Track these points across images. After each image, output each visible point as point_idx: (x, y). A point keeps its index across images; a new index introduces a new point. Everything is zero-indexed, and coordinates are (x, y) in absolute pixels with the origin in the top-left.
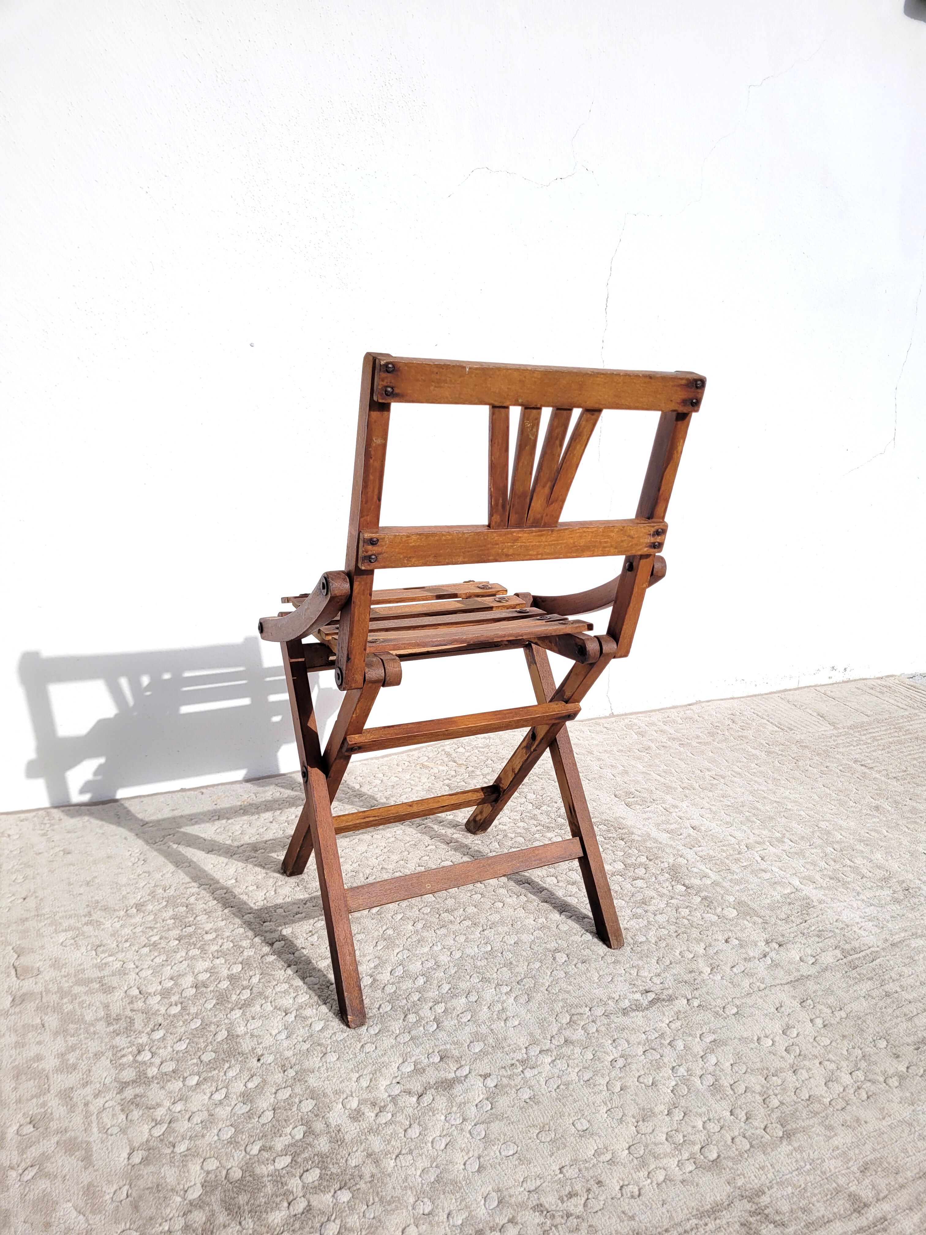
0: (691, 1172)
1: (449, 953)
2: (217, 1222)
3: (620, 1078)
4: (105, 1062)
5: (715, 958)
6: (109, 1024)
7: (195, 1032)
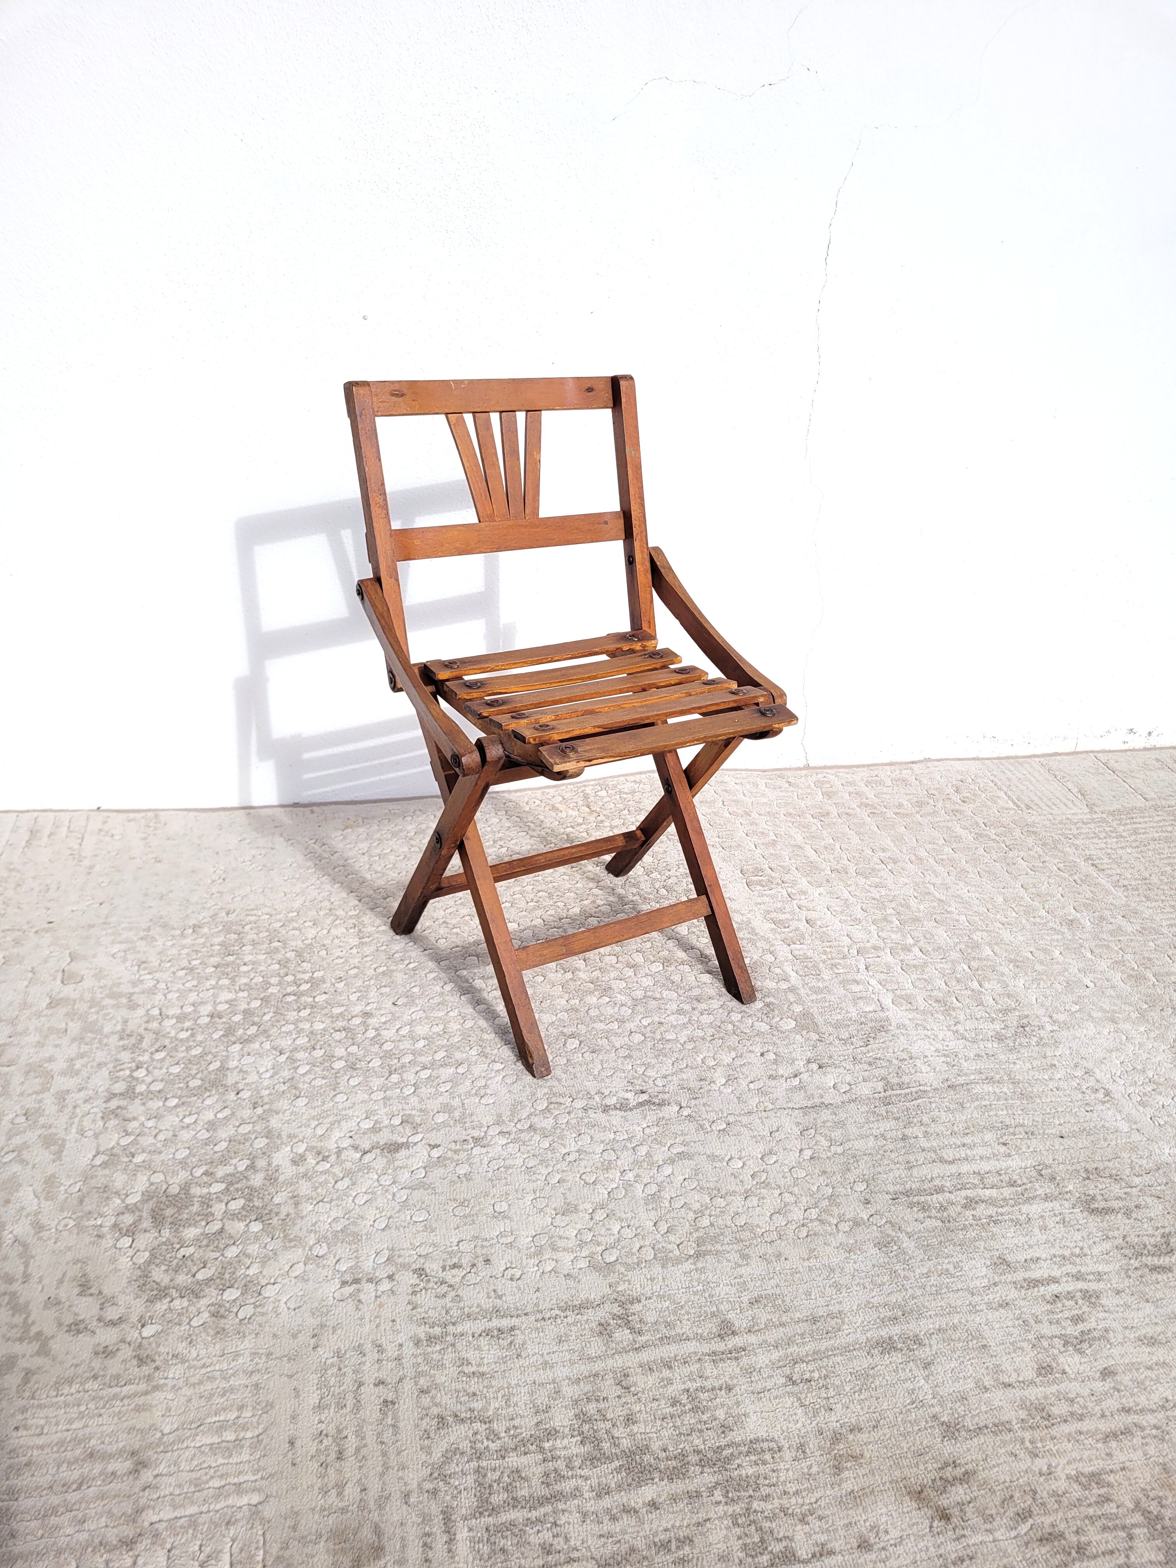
0: (581, 1269)
1: (462, 1022)
2: (140, 1227)
3: (563, 1171)
4: (105, 1072)
5: (738, 1070)
6: (121, 1039)
7: (192, 1059)
